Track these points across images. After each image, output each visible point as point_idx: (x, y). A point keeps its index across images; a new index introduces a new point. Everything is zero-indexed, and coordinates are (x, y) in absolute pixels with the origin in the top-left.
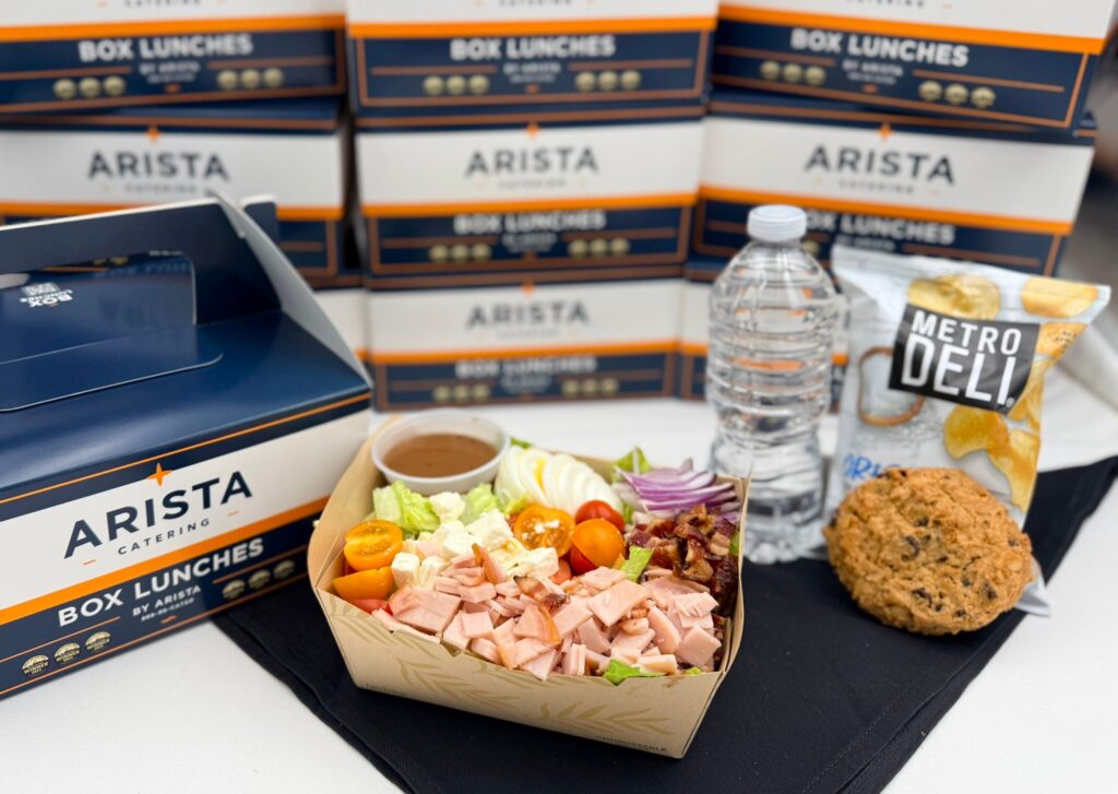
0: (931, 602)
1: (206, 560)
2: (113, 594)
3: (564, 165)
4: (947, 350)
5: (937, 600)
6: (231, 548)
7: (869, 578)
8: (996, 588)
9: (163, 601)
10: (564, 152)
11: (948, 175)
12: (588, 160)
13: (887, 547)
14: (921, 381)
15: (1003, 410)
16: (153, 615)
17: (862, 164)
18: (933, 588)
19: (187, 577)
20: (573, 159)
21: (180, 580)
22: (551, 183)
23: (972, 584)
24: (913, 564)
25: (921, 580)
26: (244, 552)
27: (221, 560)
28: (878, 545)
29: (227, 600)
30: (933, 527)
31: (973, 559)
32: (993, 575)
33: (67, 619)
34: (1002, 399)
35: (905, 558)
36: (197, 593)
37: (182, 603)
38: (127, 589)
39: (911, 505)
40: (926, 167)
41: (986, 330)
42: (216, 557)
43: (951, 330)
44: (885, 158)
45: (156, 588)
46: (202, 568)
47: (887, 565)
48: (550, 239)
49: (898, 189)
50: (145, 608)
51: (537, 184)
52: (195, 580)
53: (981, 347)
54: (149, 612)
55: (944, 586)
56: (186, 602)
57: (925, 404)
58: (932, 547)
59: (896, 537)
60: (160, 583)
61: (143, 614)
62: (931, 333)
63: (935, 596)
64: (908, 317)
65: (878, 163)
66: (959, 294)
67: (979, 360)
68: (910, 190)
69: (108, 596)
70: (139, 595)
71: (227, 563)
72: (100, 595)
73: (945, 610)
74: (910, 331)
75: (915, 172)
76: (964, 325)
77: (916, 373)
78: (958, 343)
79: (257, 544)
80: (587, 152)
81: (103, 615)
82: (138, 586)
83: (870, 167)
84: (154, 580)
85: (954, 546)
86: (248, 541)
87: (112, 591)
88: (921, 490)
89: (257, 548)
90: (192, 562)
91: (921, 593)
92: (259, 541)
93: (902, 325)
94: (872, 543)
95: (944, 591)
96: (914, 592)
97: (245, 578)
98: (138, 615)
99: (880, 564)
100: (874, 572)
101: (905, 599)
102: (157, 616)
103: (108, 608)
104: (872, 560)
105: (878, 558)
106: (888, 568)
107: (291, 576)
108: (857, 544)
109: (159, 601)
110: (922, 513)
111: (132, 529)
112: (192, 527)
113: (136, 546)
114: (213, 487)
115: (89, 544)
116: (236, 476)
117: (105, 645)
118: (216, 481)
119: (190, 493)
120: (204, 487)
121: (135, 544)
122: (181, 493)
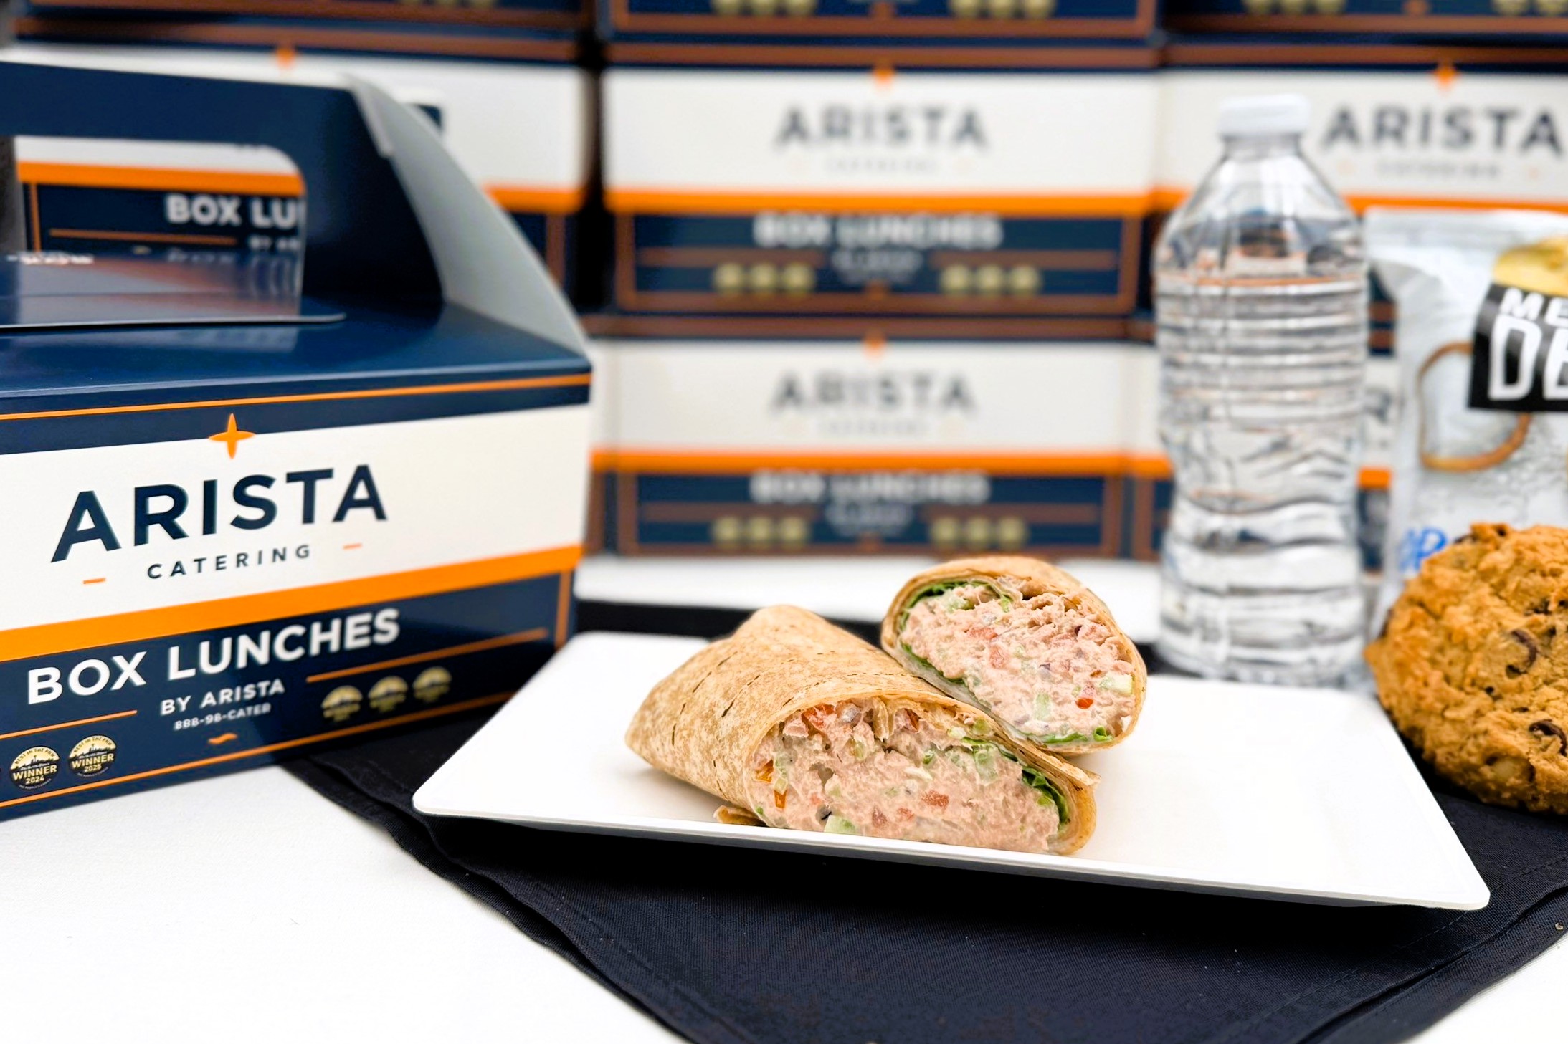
0: (1564, 743)
1: (298, 630)
2: (129, 659)
6: (343, 614)
7: (1450, 714)
9: (216, 697)
10: (934, 115)
11: (1553, 141)
12: (970, 129)
13: (1478, 655)
14: (1522, 389)
16: (195, 722)
17: (1412, 132)
19: (262, 657)
20: (947, 126)
21: (250, 658)
22: (912, 166)
24: (1525, 680)
25: (1543, 709)
26: (365, 630)
27: (325, 637)
28: (1463, 655)
29: (330, 724)
30: (1560, 612)
33: (42, 692)
35: (1512, 670)
36: (276, 694)
37: (249, 709)
38: (155, 651)
39: (1518, 578)
40: (1517, 130)
42: (316, 627)
44: (1449, 120)
45: (207, 668)
46: (291, 644)
47: (1481, 688)
48: (909, 262)
49: (1474, 170)
50: (183, 703)
51: (889, 166)
52: (274, 668)
54: (189, 714)
56: (257, 710)
58: (1560, 647)
59: (1494, 635)
60: (215, 658)
61: (177, 715)
62: (1532, 315)
64: (1495, 296)
68: (1493, 171)
69: (119, 660)
70: (175, 673)
71: (334, 647)
72: (105, 654)
75: (1499, 139)
77: (1512, 376)
79: (388, 620)
80: (970, 118)
81: (107, 700)
82: (174, 652)
83: (1425, 136)
84: (205, 647)
86: (374, 609)
87: (127, 651)
88: (1533, 549)
89: (388, 630)
90: (275, 626)
91: (1546, 728)
92: (392, 613)
94: (1453, 653)
96: (1532, 728)
97: (364, 684)
98: (167, 716)
99: (1469, 689)
100: (1459, 704)
101: (1518, 742)
102: (201, 726)
103: (118, 685)
104: (1454, 683)
105: (1464, 678)
106: (1483, 695)
107: (442, 700)
108: (1426, 654)
109: (209, 695)
110: (1538, 592)
111: (176, 533)
112: (279, 555)
113: (178, 569)
114: (320, 485)
115: (98, 544)
116: (362, 474)
117: (103, 765)
118: (327, 474)
119: (280, 485)
120: (309, 479)
121: (178, 564)
122: (266, 481)
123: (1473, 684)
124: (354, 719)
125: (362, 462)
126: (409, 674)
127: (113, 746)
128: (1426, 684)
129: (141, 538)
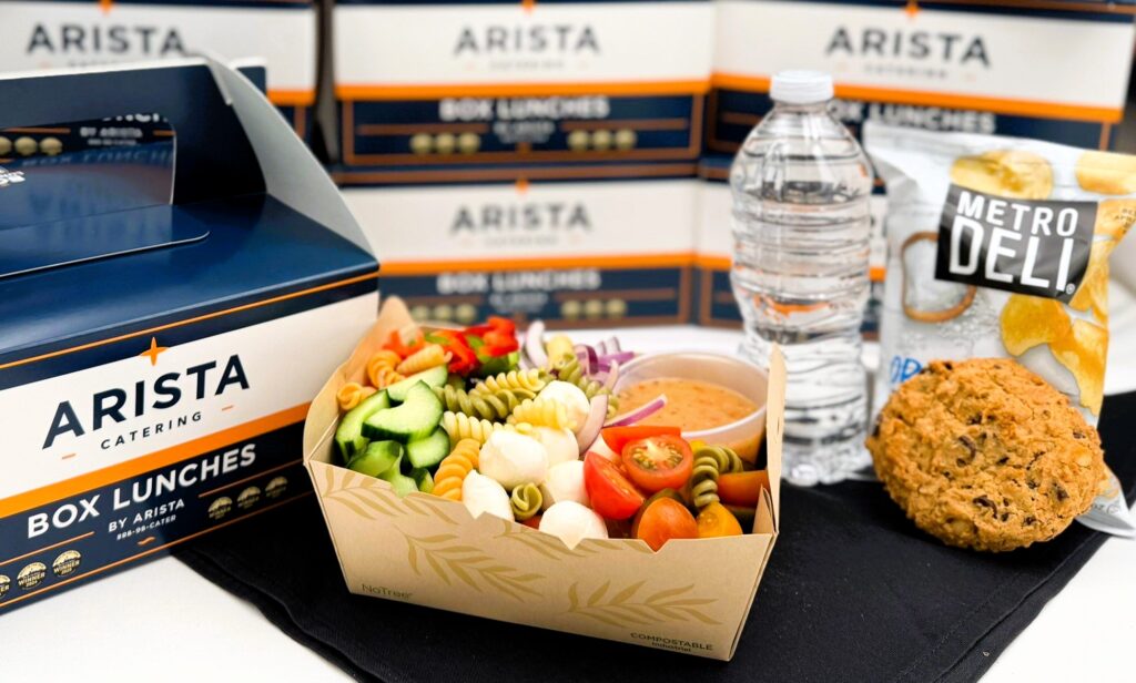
0: (995, 511)
1: (194, 466)
2: (89, 501)
3: (562, 44)
4: (998, 234)
5: (1001, 508)
6: (221, 452)
7: (923, 490)
8: (1065, 487)
9: (143, 516)
10: (563, 31)
11: (983, 56)
12: (588, 39)
13: (939, 452)
14: (971, 269)
15: (1063, 297)
16: (130, 533)
17: (888, 46)
18: (996, 494)
19: (171, 486)
20: (573, 38)
21: (163, 488)
22: (548, 65)
23: (1039, 485)
24: (970, 468)
25: (981, 487)
26: (235, 459)
27: (210, 468)
28: (929, 452)
29: (212, 522)
30: (988, 423)
31: (1036, 456)
32: (1060, 471)
33: (36, 529)
34: (1061, 286)
35: (961, 462)
36: (180, 508)
37: (162, 521)
38: (105, 494)
39: (961, 400)
40: (959, 49)
41: (1039, 210)
42: (205, 463)
43: (1001, 212)
44: (914, 39)
45: (137, 498)
46: (189, 476)
47: (942, 473)
48: (547, 128)
49: (930, 73)
50: (122, 523)
51: (534, 65)
52: (180, 491)
53: (1035, 230)
54: (126, 529)
55: (1008, 490)
56: (167, 520)
57: (977, 296)
58: (990, 447)
59: (948, 439)
60: (142, 492)
61: (119, 530)
62: (978, 216)
63: (999, 504)
64: (952, 199)
65: (906, 45)
66: (1008, 173)
67: (1034, 243)
68: (943, 74)
69: (84, 503)
70: (117, 505)
71: (216, 473)
72: (75, 500)
73: (1012, 519)
74: (957, 214)
75: (947, 54)
76: (1014, 206)
77: (964, 261)
78: (1008, 226)
79: (249, 451)
80: (588, 32)
81: (76, 528)
82: (117, 492)
84: (136, 486)
85: (1014, 442)
86: (240, 445)
87: (88, 496)
88: (970, 382)
89: (249, 455)
90: (179, 467)
91: (983, 501)
92: (251, 446)
93: (946, 207)
94: (923, 449)
95: (1009, 497)
96: (975, 501)
97: (233, 494)
98: (113, 532)
99: (934, 473)
100: (928, 484)
101: (966, 510)
102: (134, 535)
103: (83, 518)
104: (924, 469)
105: (931, 466)
106: (943, 477)
107: (283, 496)
108: (906, 451)
109: (139, 515)
110: (974, 409)
111: (119, 418)
112: (182, 421)
113: (120, 440)
114: (208, 373)
115: (71, 433)
116: (234, 361)
117: (73, 568)
118: (212, 365)
119: (184, 377)
120: (200, 371)
121: (120, 437)
122: (174, 376)
123: (936, 470)
124: (227, 517)
125: (234, 354)
126: (262, 483)
127: (79, 556)
128: (907, 471)
129: (97, 425)
